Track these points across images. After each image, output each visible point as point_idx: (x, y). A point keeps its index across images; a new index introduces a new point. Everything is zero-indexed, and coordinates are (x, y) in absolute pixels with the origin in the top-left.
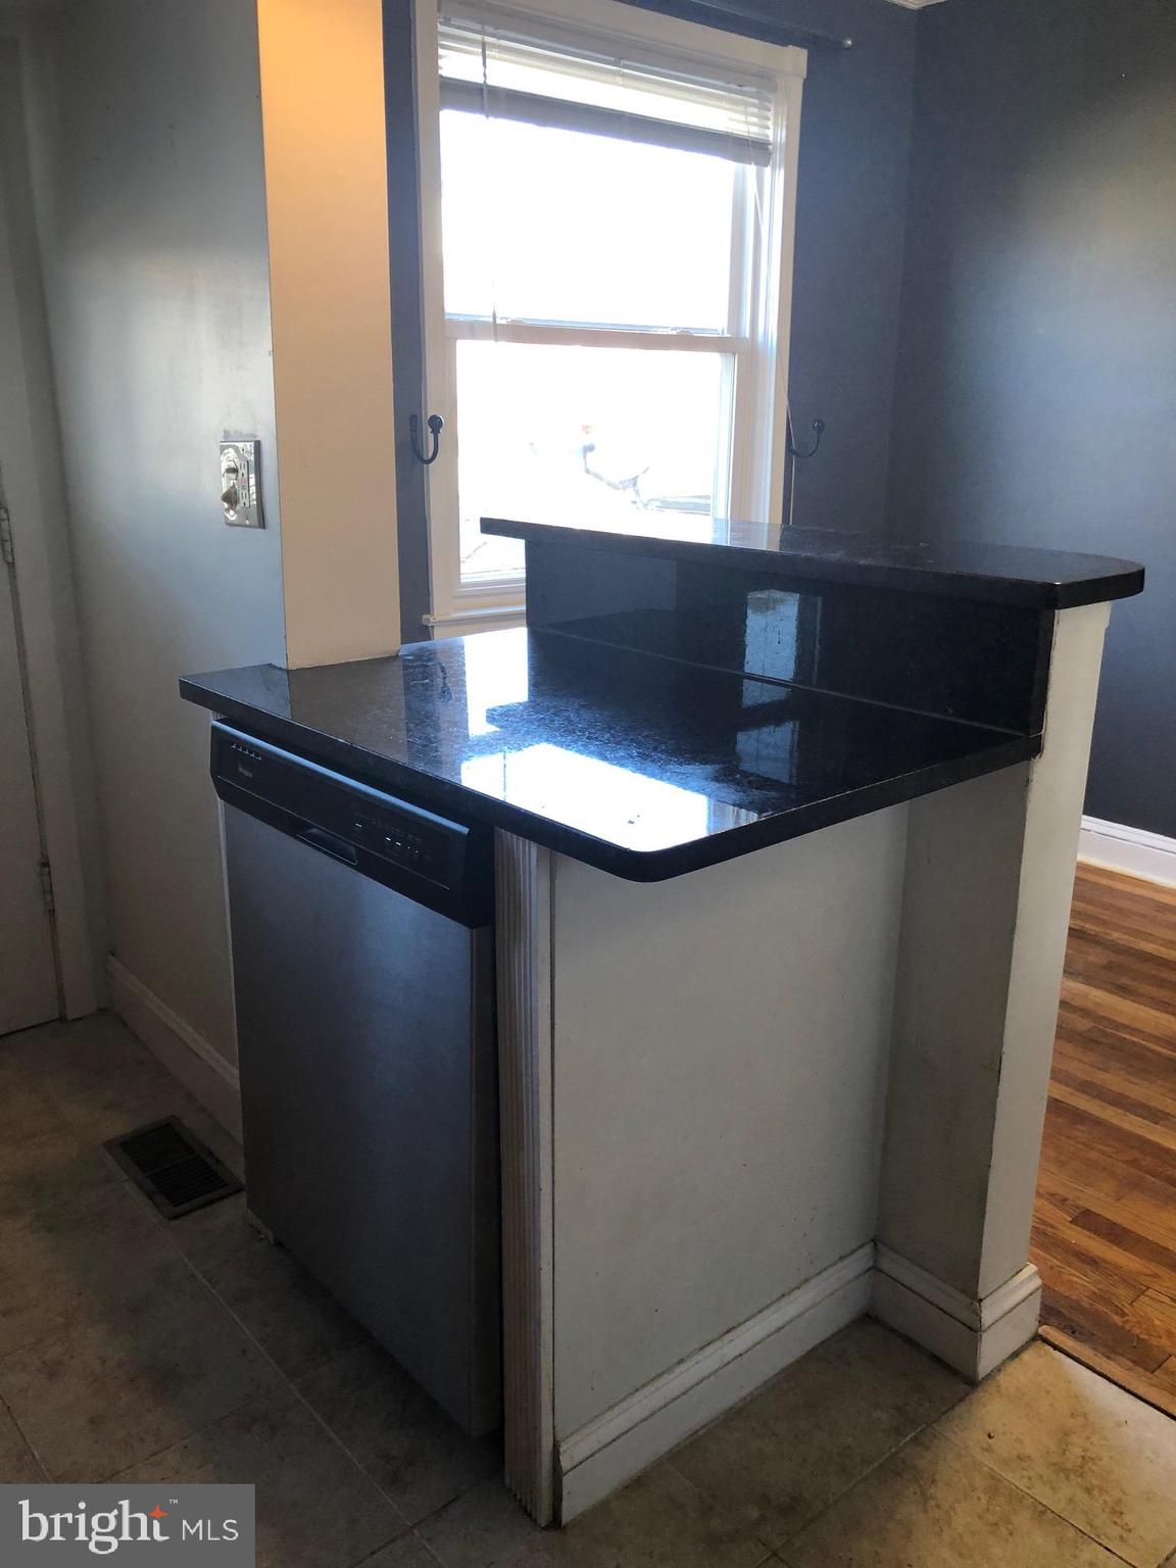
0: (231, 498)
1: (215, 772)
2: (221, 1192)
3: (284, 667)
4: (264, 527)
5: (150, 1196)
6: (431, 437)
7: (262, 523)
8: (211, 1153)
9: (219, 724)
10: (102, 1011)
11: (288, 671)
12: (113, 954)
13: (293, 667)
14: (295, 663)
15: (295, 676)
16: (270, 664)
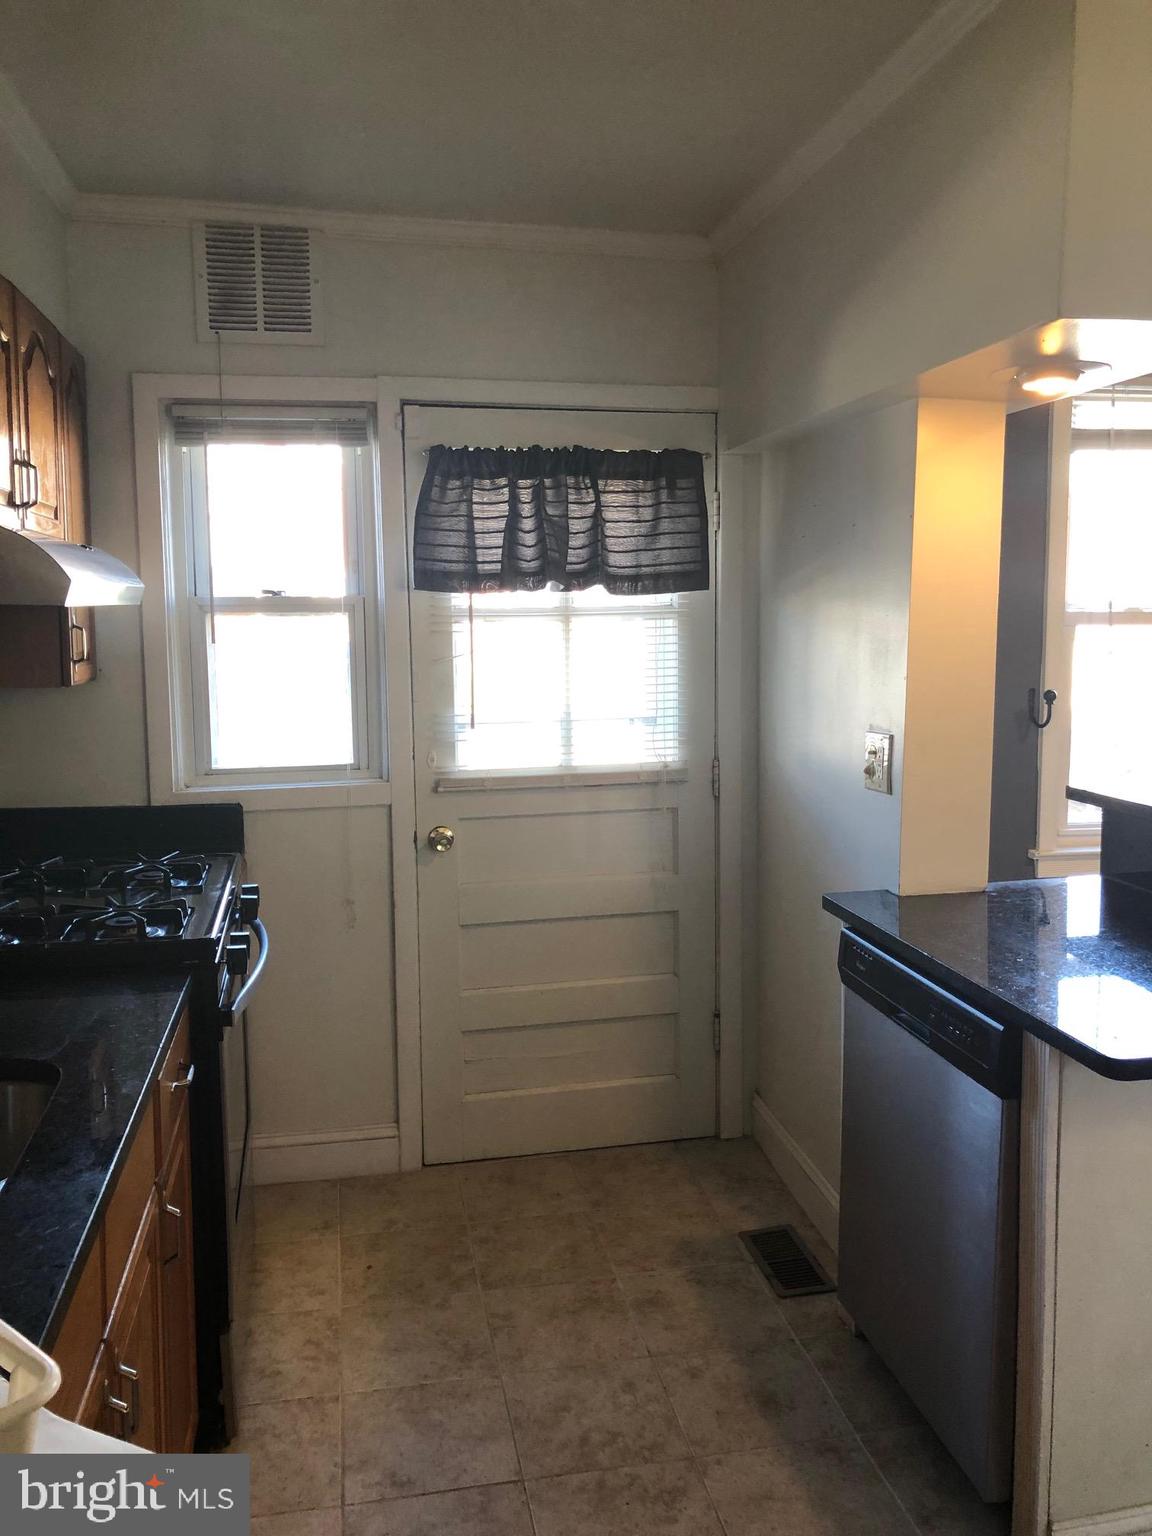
0: (870, 771)
1: (841, 964)
2: (818, 1288)
3: (897, 892)
4: (891, 794)
5: (767, 1277)
6: (1046, 706)
7: (890, 791)
8: (814, 1258)
9: (845, 930)
10: (745, 1137)
11: (899, 897)
12: (758, 1094)
13: (902, 894)
14: (906, 891)
15: (905, 901)
16: (887, 891)
